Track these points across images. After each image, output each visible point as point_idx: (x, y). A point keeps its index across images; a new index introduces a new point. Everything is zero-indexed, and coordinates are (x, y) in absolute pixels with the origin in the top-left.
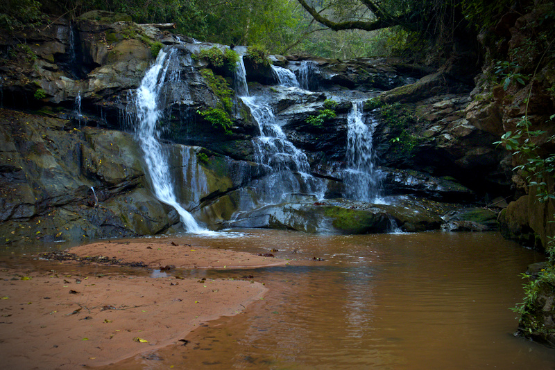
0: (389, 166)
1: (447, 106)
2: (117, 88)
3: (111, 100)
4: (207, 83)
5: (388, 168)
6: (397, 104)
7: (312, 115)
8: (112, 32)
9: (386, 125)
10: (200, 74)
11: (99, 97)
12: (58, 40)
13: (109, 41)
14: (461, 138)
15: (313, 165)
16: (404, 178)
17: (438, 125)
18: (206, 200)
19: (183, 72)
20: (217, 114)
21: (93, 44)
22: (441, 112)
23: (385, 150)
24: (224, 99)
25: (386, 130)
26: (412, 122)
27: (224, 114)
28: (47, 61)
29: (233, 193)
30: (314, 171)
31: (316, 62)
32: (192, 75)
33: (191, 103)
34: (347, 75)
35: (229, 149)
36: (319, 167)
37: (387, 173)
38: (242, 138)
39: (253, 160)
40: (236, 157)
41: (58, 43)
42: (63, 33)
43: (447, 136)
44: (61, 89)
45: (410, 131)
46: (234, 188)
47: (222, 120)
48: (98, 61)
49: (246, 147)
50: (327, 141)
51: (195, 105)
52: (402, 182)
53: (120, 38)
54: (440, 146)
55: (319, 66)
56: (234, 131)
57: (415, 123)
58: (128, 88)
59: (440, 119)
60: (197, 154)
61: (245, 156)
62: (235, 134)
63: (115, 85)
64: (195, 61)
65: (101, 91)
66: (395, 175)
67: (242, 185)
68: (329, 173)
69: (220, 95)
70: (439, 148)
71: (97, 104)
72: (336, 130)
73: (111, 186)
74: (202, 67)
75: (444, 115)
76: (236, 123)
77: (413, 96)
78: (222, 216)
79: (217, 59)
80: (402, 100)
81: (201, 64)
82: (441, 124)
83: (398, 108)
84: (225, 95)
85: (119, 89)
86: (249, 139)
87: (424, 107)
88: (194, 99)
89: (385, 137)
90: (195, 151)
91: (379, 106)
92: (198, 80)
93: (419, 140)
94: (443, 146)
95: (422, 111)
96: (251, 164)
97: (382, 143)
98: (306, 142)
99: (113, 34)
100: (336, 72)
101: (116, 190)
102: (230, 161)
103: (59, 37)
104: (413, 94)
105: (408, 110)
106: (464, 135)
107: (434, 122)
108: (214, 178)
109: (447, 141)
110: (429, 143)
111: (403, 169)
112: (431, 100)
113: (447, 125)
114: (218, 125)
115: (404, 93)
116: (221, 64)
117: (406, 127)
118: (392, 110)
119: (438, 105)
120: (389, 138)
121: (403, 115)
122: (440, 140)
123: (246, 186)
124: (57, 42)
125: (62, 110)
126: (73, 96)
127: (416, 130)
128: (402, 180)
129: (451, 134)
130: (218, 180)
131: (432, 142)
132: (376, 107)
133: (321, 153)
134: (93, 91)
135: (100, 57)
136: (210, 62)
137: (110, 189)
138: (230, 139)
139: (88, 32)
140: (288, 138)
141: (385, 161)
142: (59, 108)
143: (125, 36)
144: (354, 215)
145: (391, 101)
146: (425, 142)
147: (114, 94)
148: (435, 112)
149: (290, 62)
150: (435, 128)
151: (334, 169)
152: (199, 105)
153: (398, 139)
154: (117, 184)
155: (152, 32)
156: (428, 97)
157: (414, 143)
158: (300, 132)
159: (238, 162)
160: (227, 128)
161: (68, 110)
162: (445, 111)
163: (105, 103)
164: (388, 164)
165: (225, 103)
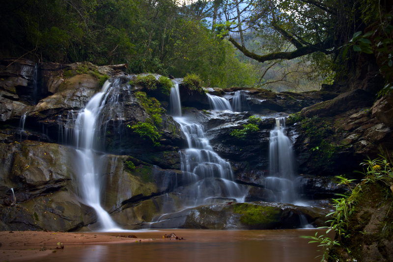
0: (311, 174)
1: (362, 116)
2: (60, 108)
3: (53, 119)
4: (139, 103)
5: (309, 175)
6: (315, 117)
7: (237, 129)
8: (68, 69)
9: (306, 136)
10: (134, 96)
11: (43, 116)
12: (22, 76)
13: (65, 76)
14: (377, 143)
15: (236, 173)
16: (325, 183)
17: (355, 133)
18: (127, 203)
19: (121, 96)
20: (145, 127)
21: (51, 78)
22: (356, 121)
23: (305, 158)
24: (154, 116)
25: (306, 141)
26: (331, 132)
27: (152, 128)
28: (8, 91)
29: (157, 199)
30: (238, 179)
31: (247, 91)
32: (128, 97)
33: (123, 119)
34: (276, 101)
35: (157, 159)
36: (242, 175)
37: (307, 179)
38: (170, 149)
39: (179, 169)
40: (163, 166)
41: (22, 78)
42: (28, 72)
43: (363, 142)
44: (10, 110)
45: (329, 140)
46: (158, 193)
47: (150, 133)
48: (51, 91)
49: (173, 157)
50: (251, 152)
51: (127, 121)
52: (323, 187)
53: (75, 74)
54: (358, 152)
55: (249, 94)
56: (162, 143)
57: (333, 133)
58: (71, 109)
59: (356, 128)
60: (124, 162)
61: (172, 165)
62: (163, 146)
63: (59, 106)
64: (132, 86)
65: (45, 110)
66: (315, 181)
67: (168, 191)
68: (253, 180)
69: (151, 112)
70: (357, 154)
71: (40, 122)
72: (259, 142)
73: (32, 187)
74: (137, 91)
75: (360, 124)
76: (164, 135)
77: (331, 111)
78: (143, 218)
79: (150, 83)
80: (322, 114)
81: (136, 88)
82: (357, 132)
83: (317, 121)
84: (155, 113)
85: (62, 110)
86: (177, 150)
87: (342, 120)
88: (126, 116)
89: (305, 147)
90: (123, 159)
91: (300, 120)
92: (132, 101)
93: (337, 147)
94: (360, 152)
95: (341, 123)
96: (177, 172)
97: (303, 152)
98: (231, 152)
99: (69, 71)
100: (266, 98)
101: (38, 192)
102: (156, 169)
103: (24, 74)
104: (331, 108)
105: (327, 123)
106: (379, 139)
107: (351, 131)
108: (139, 183)
109: (364, 146)
110: (347, 150)
111: (324, 176)
112: (348, 113)
113: (363, 132)
114: (146, 137)
115: (322, 108)
116: (154, 87)
117: (325, 137)
118: (312, 123)
119: (355, 115)
120: (309, 147)
121: (321, 126)
122: (357, 147)
123: (171, 191)
124: (20, 78)
125: (8, 127)
126: (20, 115)
127: (335, 139)
128: (322, 185)
129: (367, 140)
130: (142, 185)
131: (350, 149)
132: (297, 121)
133: (246, 163)
134: (37, 111)
135: (54, 87)
136: (145, 86)
137: (31, 191)
138: (158, 150)
139: (49, 70)
140: (214, 150)
141: (306, 169)
142: (6, 126)
143: (78, 72)
144: (262, 211)
145: (310, 115)
146: (344, 149)
147: (57, 114)
148: (351, 122)
149: (226, 93)
150: (353, 136)
151: (258, 177)
152: (130, 121)
153: (318, 148)
154: (38, 186)
155: (105, 71)
156: (345, 111)
157: (333, 151)
158: (226, 144)
159: (165, 170)
160: (155, 140)
161: (14, 127)
162: (361, 120)
163: (47, 121)
164: (309, 172)
165: (154, 119)
